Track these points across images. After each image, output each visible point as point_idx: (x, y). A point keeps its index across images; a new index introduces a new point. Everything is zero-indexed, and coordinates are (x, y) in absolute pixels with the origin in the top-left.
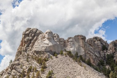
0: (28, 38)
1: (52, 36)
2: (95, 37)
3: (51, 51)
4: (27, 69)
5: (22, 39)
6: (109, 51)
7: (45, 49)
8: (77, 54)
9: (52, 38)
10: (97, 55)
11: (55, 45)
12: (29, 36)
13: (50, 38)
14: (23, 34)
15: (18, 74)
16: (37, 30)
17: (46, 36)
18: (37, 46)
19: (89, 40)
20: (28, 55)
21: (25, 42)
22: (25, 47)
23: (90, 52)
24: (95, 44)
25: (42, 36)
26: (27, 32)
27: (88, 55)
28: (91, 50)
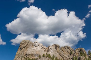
3: (37, 54)
8: (54, 56)
10: (67, 57)
12: (24, 45)
16: (29, 41)
20: (22, 56)
23: (62, 55)
26: (23, 43)
27: (61, 57)
28: (63, 54)
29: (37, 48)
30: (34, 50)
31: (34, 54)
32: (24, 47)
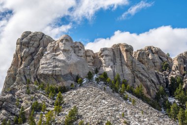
0: (27, 50)
1: (71, 47)
2: (148, 47)
3: (71, 74)
4: (29, 108)
5: (17, 53)
6: (174, 73)
7: (60, 70)
9: (71, 49)
10: (153, 79)
11: (78, 62)
12: (28, 47)
13: (69, 50)
14: (17, 44)
15: (13, 118)
16: (43, 35)
17: (60, 46)
18: (44, 66)
19: (138, 52)
21: (21, 58)
22: (22, 67)
23: (142, 74)
24: (149, 59)
25: (54, 46)
26: (25, 40)
27: (137, 80)
28: (142, 71)
29: (69, 56)
30: (60, 61)
31: (63, 74)
32: (31, 54)
